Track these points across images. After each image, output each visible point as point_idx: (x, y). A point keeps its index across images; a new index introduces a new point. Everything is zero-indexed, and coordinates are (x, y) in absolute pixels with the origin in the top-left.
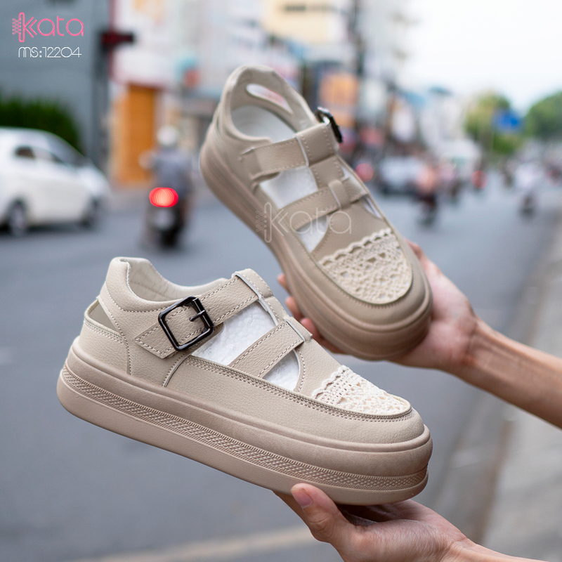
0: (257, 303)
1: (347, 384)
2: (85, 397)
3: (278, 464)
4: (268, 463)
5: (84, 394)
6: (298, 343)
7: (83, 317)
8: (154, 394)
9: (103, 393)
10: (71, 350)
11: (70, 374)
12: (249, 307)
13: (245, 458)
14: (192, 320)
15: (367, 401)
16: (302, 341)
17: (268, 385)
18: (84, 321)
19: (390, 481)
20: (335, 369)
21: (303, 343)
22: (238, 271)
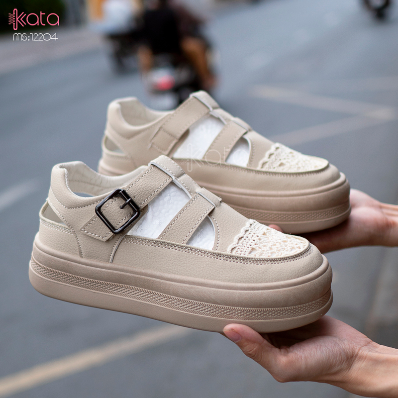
0: (172, 183)
1: (255, 235)
2: (51, 280)
3: (210, 310)
4: (202, 311)
5: (50, 278)
6: (210, 210)
7: (38, 218)
8: (104, 270)
9: (64, 276)
10: (34, 245)
11: (37, 264)
12: (166, 188)
13: (183, 310)
14: (122, 208)
15: (273, 247)
16: (213, 208)
17: (192, 249)
18: (40, 220)
19: (301, 308)
20: (244, 225)
21: (214, 208)
22: (152, 160)
